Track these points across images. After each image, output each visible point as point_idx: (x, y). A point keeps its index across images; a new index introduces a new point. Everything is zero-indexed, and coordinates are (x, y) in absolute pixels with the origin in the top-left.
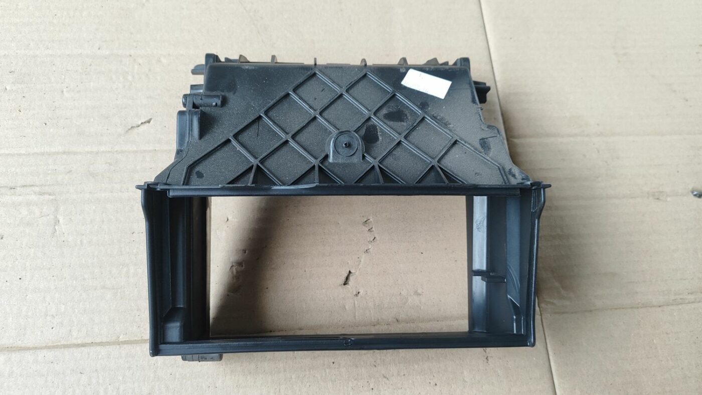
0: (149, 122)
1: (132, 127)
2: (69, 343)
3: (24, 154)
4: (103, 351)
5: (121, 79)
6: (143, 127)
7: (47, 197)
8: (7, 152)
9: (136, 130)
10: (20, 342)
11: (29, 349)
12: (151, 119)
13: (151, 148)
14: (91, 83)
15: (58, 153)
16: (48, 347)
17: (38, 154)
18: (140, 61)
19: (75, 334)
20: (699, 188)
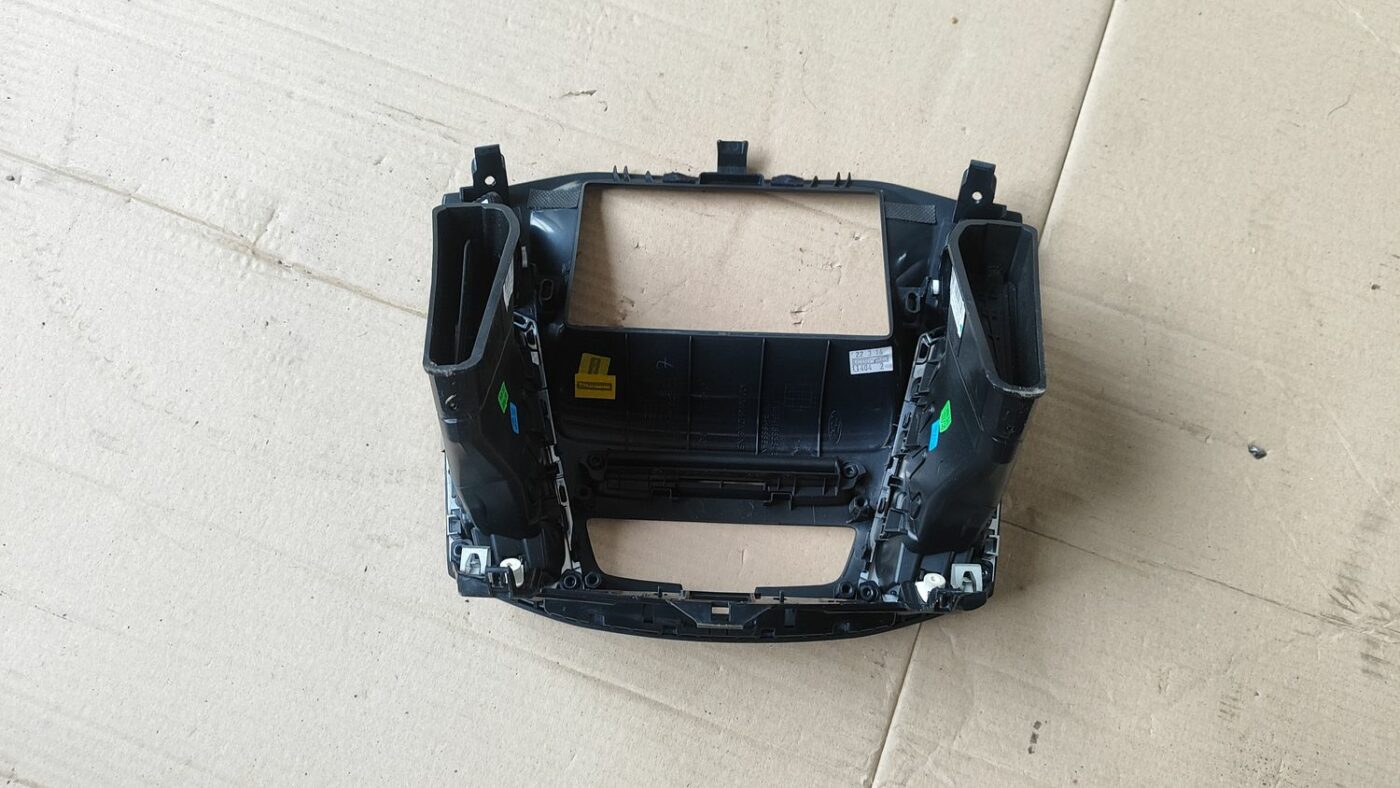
0: (591, 94)
1: (570, 93)
3: (442, 83)
5: (579, 27)
6: (581, 97)
7: (451, 142)
8: (424, 73)
9: (573, 98)
10: (375, 291)
11: (383, 302)
12: (595, 91)
13: (582, 128)
14: (543, 22)
15: (479, 96)
16: (402, 309)
17: (457, 88)
18: (608, 14)
20: (1263, 446)
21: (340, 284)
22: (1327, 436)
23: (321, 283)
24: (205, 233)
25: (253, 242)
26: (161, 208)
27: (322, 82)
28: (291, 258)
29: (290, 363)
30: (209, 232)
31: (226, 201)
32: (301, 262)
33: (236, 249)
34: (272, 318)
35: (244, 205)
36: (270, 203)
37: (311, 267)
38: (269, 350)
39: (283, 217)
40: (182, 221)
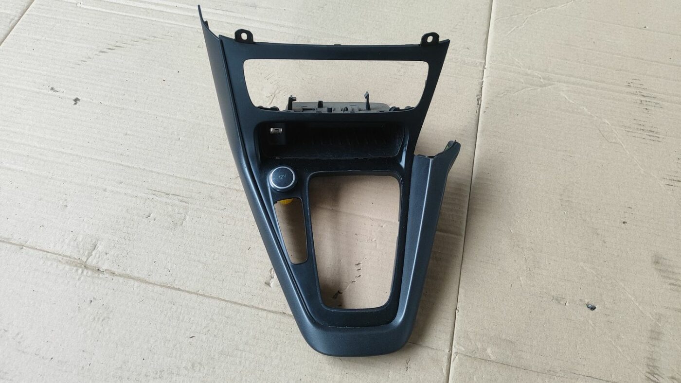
2: (172, 286)
3: (179, 177)
4: (188, 296)
7: (184, 203)
8: (170, 174)
10: (147, 279)
11: (151, 283)
15: (196, 181)
16: (161, 286)
17: (186, 179)
19: (176, 282)
20: (593, 303)
21: (129, 277)
22: (622, 295)
23: (119, 278)
24: (61, 260)
25: (85, 261)
26: (39, 250)
27: (121, 183)
28: (103, 267)
29: (102, 321)
30: (62, 259)
31: (72, 243)
32: (110, 268)
33: (76, 266)
34: (94, 298)
35: (81, 244)
36: (94, 241)
37: (115, 270)
38: (92, 315)
39: (100, 248)
40: (49, 255)
